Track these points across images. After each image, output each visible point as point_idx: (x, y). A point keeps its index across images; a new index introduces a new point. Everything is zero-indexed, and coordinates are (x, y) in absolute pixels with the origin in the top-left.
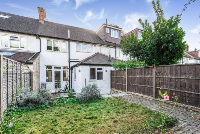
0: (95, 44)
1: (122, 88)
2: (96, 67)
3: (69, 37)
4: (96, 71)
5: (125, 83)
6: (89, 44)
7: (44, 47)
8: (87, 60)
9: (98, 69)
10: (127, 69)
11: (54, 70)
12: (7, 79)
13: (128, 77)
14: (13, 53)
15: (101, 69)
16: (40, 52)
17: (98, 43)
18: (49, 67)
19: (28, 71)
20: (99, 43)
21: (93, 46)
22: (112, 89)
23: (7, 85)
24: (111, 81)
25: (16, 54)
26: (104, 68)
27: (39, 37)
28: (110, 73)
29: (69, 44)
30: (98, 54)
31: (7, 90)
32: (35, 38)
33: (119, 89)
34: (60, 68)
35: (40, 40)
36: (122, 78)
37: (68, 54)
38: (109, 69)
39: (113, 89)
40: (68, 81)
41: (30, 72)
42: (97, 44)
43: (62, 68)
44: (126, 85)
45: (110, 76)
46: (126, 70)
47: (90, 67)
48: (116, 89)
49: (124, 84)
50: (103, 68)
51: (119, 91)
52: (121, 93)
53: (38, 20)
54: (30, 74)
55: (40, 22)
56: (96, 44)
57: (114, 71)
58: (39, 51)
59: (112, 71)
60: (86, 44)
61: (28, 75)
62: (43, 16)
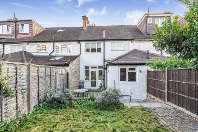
0: (132, 40)
1: (160, 96)
2: (127, 67)
3: (104, 37)
4: (128, 71)
5: (165, 90)
6: (125, 41)
7: (83, 50)
8: (116, 60)
9: (130, 69)
10: (168, 71)
11: (91, 70)
12: (38, 81)
13: (168, 81)
15: (134, 69)
16: (80, 55)
17: (136, 38)
18: (87, 67)
19: (66, 72)
20: (138, 38)
21: (130, 42)
22: (148, 94)
23: (39, 85)
24: (148, 84)
25: (63, 58)
26: (138, 68)
27: (79, 41)
28: (146, 73)
29: (104, 44)
30: (134, 51)
31: (39, 90)
32: (77, 43)
33: (156, 96)
34: (96, 67)
35: (80, 44)
36: (161, 81)
37: (103, 53)
38: (144, 69)
39: (150, 95)
40: (102, 81)
41: (67, 73)
42: (135, 39)
43: (97, 67)
44: (166, 92)
45: (146, 77)
46: (166, 71)
47: (120, 67)
48: (153, 95)
49: (163, 91)
50: (136, 68)
51: (156, 98)
52: (158, 102)
53: (82, 28)
54: (67, 74)
55: (83, 28)
56: (133, 39)
57: (151, 72)
58: (79, 54)
59: (148, 72)
60: (122, 41)
61: (65, 76)
62: (86, 23)
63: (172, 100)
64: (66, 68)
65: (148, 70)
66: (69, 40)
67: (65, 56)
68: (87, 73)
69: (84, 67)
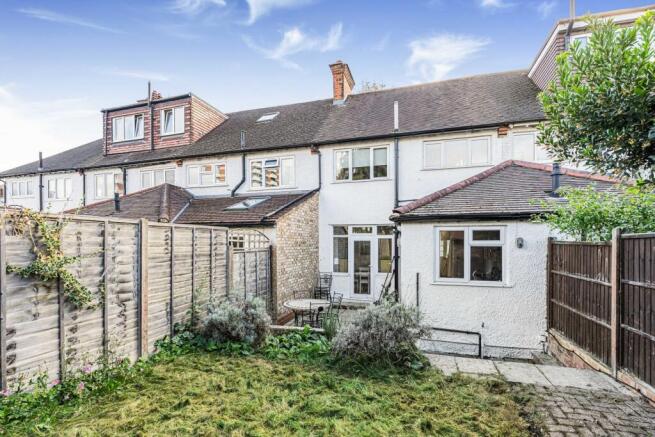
0: (501, 127)
1: (592, 340)
2: (468, 229)
3: (396, 127)
4: (469, 242)
5: (609, 320)
6: (473, 132)
7: (329, 175)
8: (428, 202)
9: (477, 235)
10: (621, 241)
11: (353, 238)
12: (169, 270)
13: (621, 286)
14: (259, 201)
15: (496, 235)
16: (318, 190)
17: (517, 118)
18: (340, 230)
19: (267, 245)
20: (528, 116)
21: (495, 134)
22: (552, 331)
23: (171, 283)
24: (551, 293)
25: (265, 202)
26: (510, 232)
27: (316, 147)
28: (545, 252)
29: (397, 150)
30: (506, 167)
31: (171, 295)
32: (308, 152)
33: (580, 343)
34: (368, 231)
35: (320, 156)
36: (598, 284)
37: (393, 183)
38: (538, 234)
39: (558, 335)
40: (390, 274)
41: (271, 247)
42: (513, 123)
43: (375, 229)
44: (613, 328)
45: (544, 265)
46: (614, 243)
47: (438, 229)
48: (569, 336)
49: (603, 323)
50: (502, 229)
51: (579, 351)
52: (587, 366)
53: (331, 101)
54: (271, 251)
55: (335, 103)
56: (506, 125)
57: (563, 245)
58: (317, 187)
59: (553, 245)
60: (455, 136)
61: (264, 256)
62: (342, 84)
63: (640, 362)
64: (267, 232)
65: (551, 239)
66: (285, 144)
67: (273, 197)
68: (341, 248)
69: (332, 229)
